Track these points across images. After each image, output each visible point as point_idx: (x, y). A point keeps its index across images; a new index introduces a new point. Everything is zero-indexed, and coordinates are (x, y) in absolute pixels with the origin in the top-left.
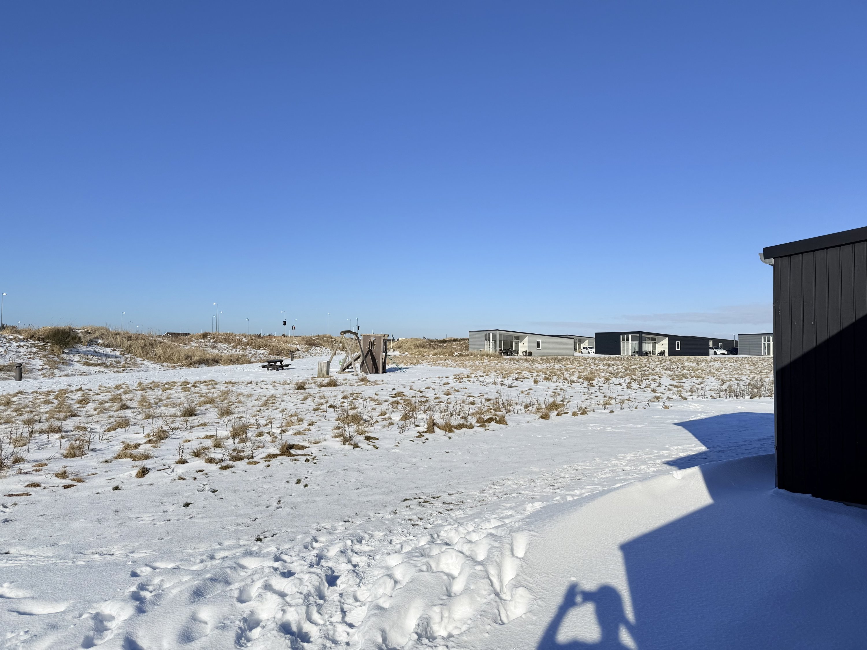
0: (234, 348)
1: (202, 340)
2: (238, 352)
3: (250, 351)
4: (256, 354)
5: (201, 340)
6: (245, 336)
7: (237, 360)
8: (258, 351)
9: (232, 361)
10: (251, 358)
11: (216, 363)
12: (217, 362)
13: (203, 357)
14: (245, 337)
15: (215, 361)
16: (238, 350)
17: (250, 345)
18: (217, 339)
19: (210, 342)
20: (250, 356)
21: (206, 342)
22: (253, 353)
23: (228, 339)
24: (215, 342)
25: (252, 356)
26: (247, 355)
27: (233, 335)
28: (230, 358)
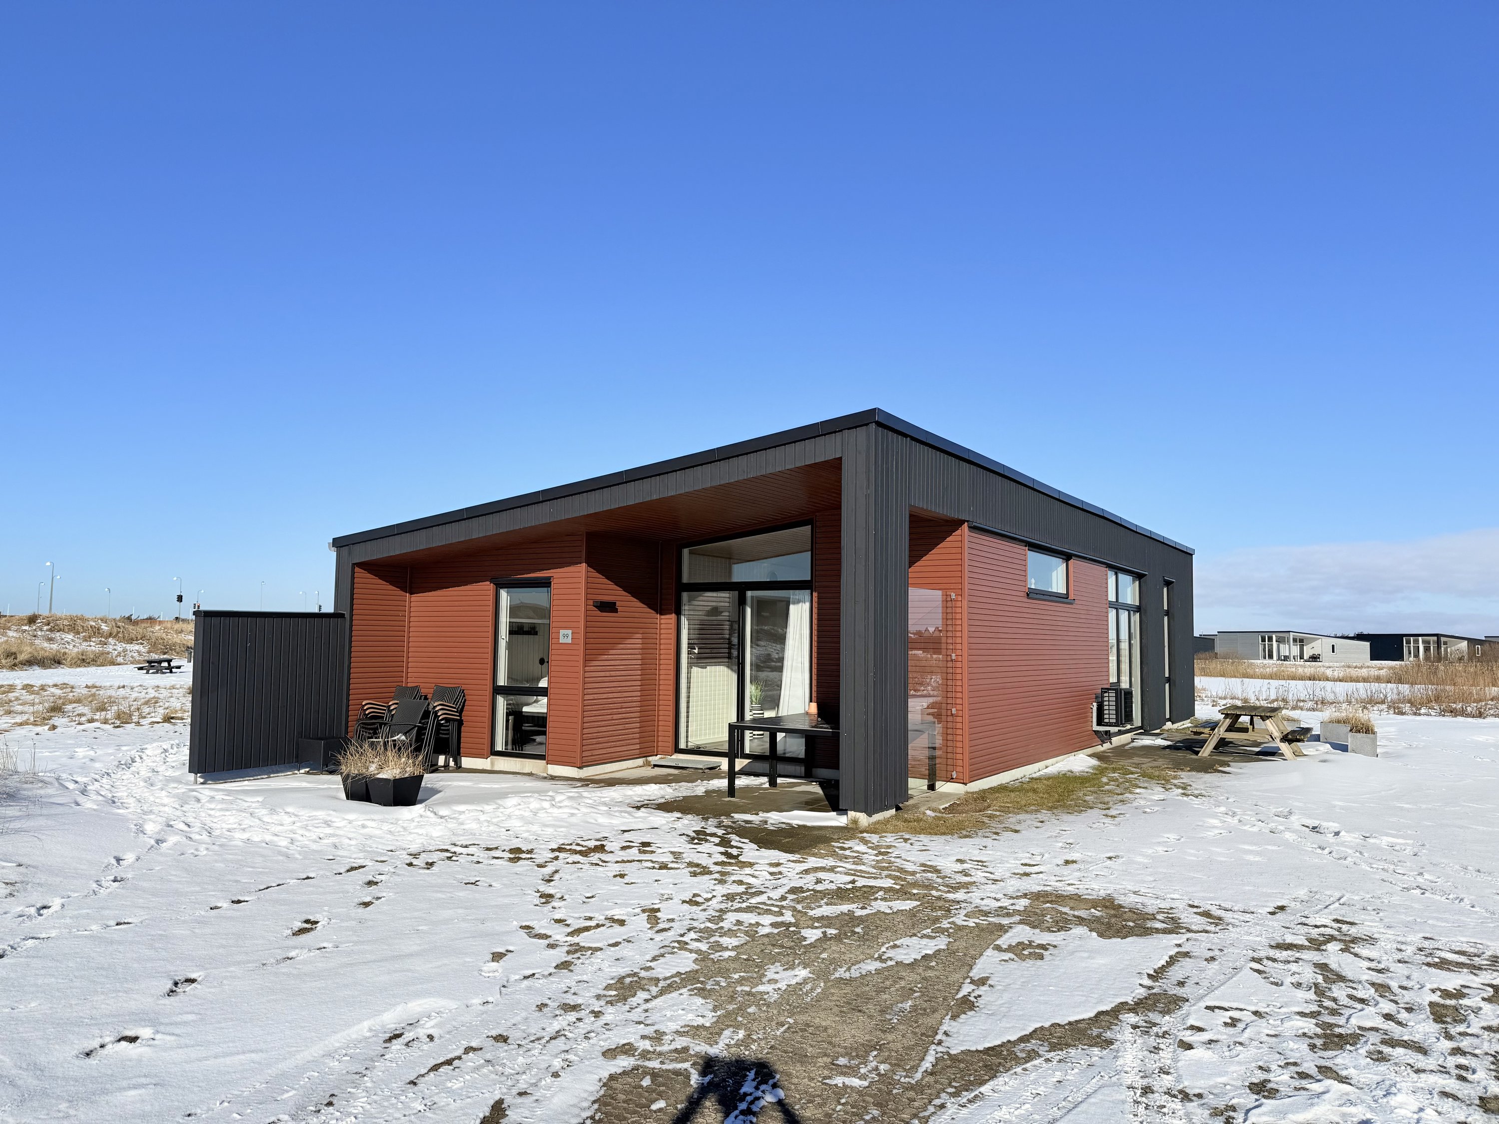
0: (86, 641)
1: (26, 628)
2: (93, 647)
3: (114, 647)
4: (125, 651)
5: (24, 628)
6: (104, 620)
7: (93, 660)
8: (129, 647)
9: (83, 661)
10: (117, 656)
11: (57, 665)
12: (59, 663)
13: (36, 654)
14: (106, 622)
15: (56, 661)
16: (92, 644)
17: (114, 637)
18: (55, 626)
19: (41, 630)
20: (114, 655)
21: (35, 630)
22: (120, 650)
23: (74, 626)
24: (50, 630)
25: (119, 655)
26: (108, 653)
27: (82, 619)
28: (81, 657)
